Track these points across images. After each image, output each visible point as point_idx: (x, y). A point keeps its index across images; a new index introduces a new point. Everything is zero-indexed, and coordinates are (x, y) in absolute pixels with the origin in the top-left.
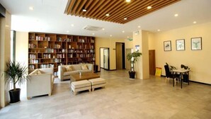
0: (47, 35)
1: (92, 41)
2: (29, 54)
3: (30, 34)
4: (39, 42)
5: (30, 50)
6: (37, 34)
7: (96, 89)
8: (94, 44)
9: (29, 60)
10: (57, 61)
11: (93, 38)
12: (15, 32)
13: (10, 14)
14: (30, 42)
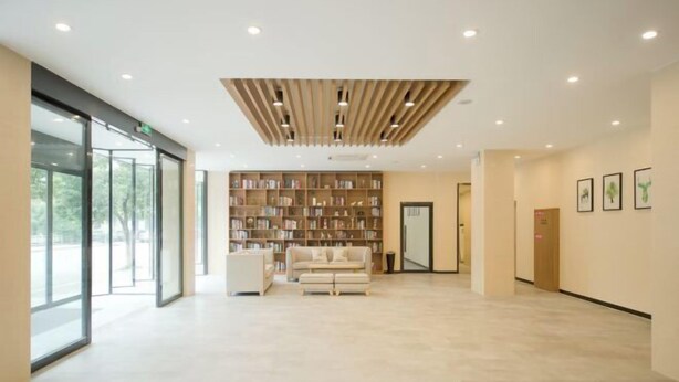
0: (263, 175)
1: (375, 185)
2: (231, 219)
3: (232, 175)
4: (247, 191)
5: (232, 210)
6: (244, 175)
7: (341, 294)
8: (379, 193)
9: (231, 231)
10: (282, 236)
11: (378, 176)
12: (206, 173)
13: (193, 153)
14: (232, 193)
